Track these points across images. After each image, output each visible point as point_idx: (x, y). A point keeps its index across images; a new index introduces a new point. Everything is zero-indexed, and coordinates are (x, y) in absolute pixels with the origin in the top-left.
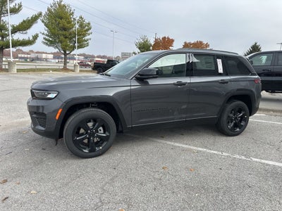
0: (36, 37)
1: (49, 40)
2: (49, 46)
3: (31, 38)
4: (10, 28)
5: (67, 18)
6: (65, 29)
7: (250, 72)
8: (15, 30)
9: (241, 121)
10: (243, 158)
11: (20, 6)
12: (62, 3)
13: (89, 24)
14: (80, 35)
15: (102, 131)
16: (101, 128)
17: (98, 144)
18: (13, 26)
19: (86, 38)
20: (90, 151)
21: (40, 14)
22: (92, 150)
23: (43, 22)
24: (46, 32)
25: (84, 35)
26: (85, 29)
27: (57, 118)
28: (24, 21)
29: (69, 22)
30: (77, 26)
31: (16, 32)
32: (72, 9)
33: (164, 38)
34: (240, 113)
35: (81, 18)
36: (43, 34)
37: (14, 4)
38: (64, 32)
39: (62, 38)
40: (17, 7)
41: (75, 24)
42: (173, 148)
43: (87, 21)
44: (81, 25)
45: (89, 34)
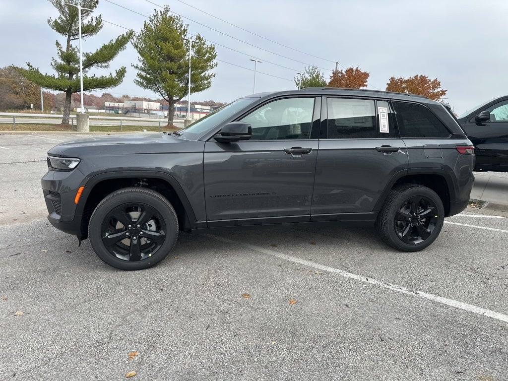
0: (121, 73)
1: (145, 78)
2: (146, 87)
3: (114, 75)
4: (82, 59)
5: (174, 39)
6: (171, 58)
7: (450, 132)
8: (90, 61)
9: (426, 225)
10: (404, 290)
11: (99, 22)
12: (169, 14)
13: (212, 48)
14: (197, 68)
15: (154, 228)
16: (152, 222)
17: (146, 249)
18: (87, 55)
19: (207, 73)
20: (131, 260)
21: (131, 33)
22: (135, 258)
23: (136, 47)
24: (140, 65)
25: (204, 69)
26: (205, 57)
27: (76, 201)
28: (105, 47)
29: (178, 47)
30: (192, 53)
31: (91, 65)
32: (184, 25)
33: (350, 71)
34: (426, 209)
35: (199, 38)
36: (137, 67)
37: (89, 18)
38: (169, 64)
39: (166, 73)
40: (94, 23)
41: (188, 50)
42: (283, 264)
43: (208, 44)
44: (198, 52)
45: (212, 67)
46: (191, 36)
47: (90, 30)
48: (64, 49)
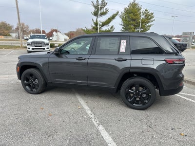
3: (109, 29)
6: (134, 20)
8: (104, 24)
11: (107, 10)
12: (135, 2)
13: (152, 14)
16: (37, 80)
18: (102, 23)
19: (149, 24)
21: (118, 13)
25: (148, 22)
26: (149, 17)
29: (136, 15)
31: (104, 26)
35: (146, 10)
36: (121, 25)
40: (105, 11)
43: (150, 12)
44: (146, 16)
45: (152, 21)
46: (143, 10)
47: (103, 14)
48: (95, 21)
